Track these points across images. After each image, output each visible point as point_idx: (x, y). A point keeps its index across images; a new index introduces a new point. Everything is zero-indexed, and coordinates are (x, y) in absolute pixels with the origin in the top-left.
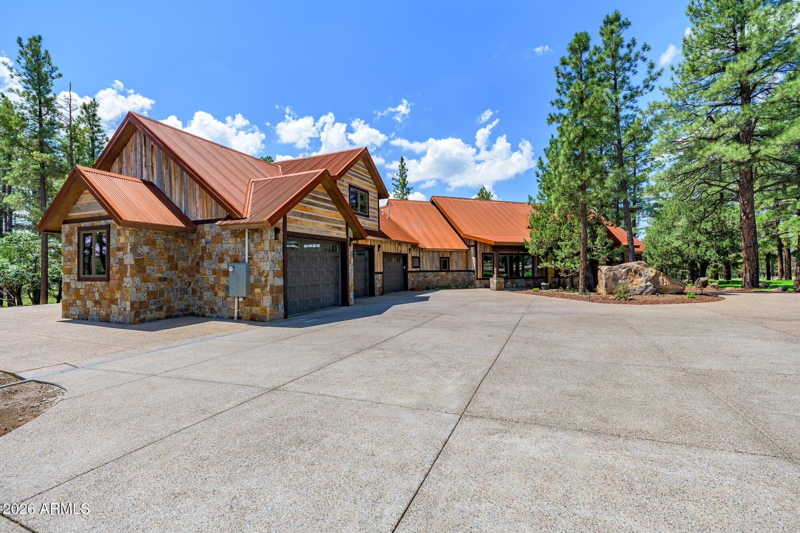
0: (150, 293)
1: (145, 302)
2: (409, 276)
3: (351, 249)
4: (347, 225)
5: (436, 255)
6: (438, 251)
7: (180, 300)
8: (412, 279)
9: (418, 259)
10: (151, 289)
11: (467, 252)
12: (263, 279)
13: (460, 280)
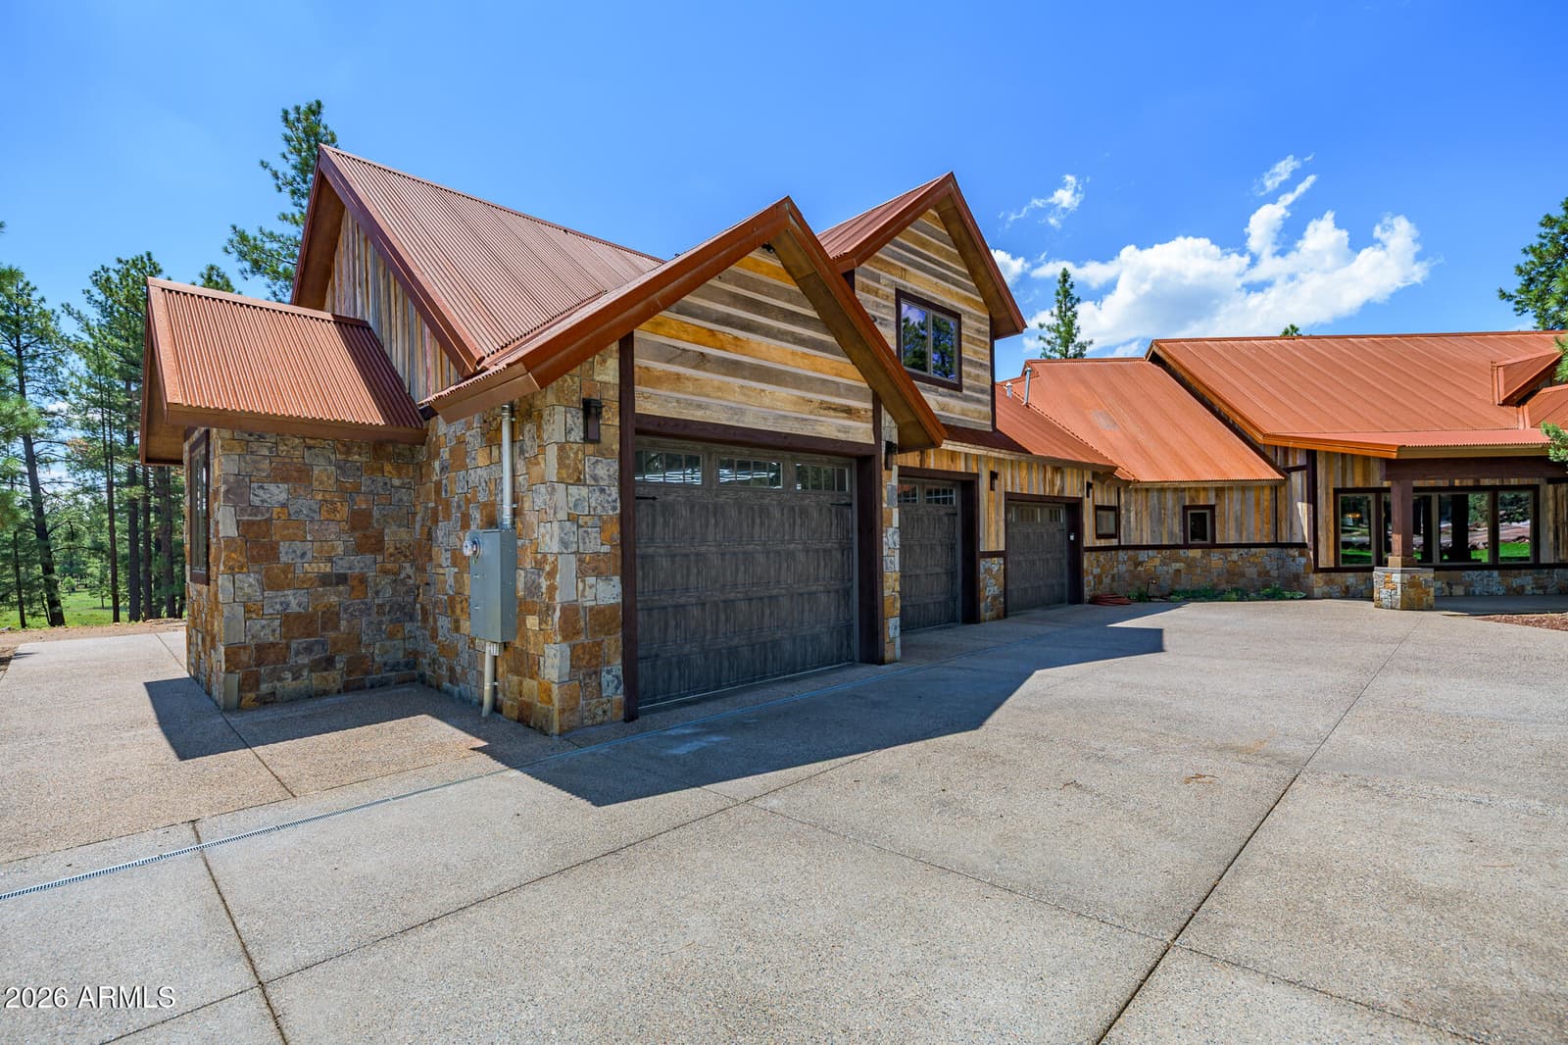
0: (287, 619)
1: (273, 645)
2: (1087, 560)
3: (890, 481)
4: (877, 400)
5: (1170, 499)
6: (1176, 490)
7: (391, 636)
8: (1097, 571)
9: (1112, 515)
10: (294, 607)
11: (1275, 487)
12: (544, 584)
13: (1251, 572)
